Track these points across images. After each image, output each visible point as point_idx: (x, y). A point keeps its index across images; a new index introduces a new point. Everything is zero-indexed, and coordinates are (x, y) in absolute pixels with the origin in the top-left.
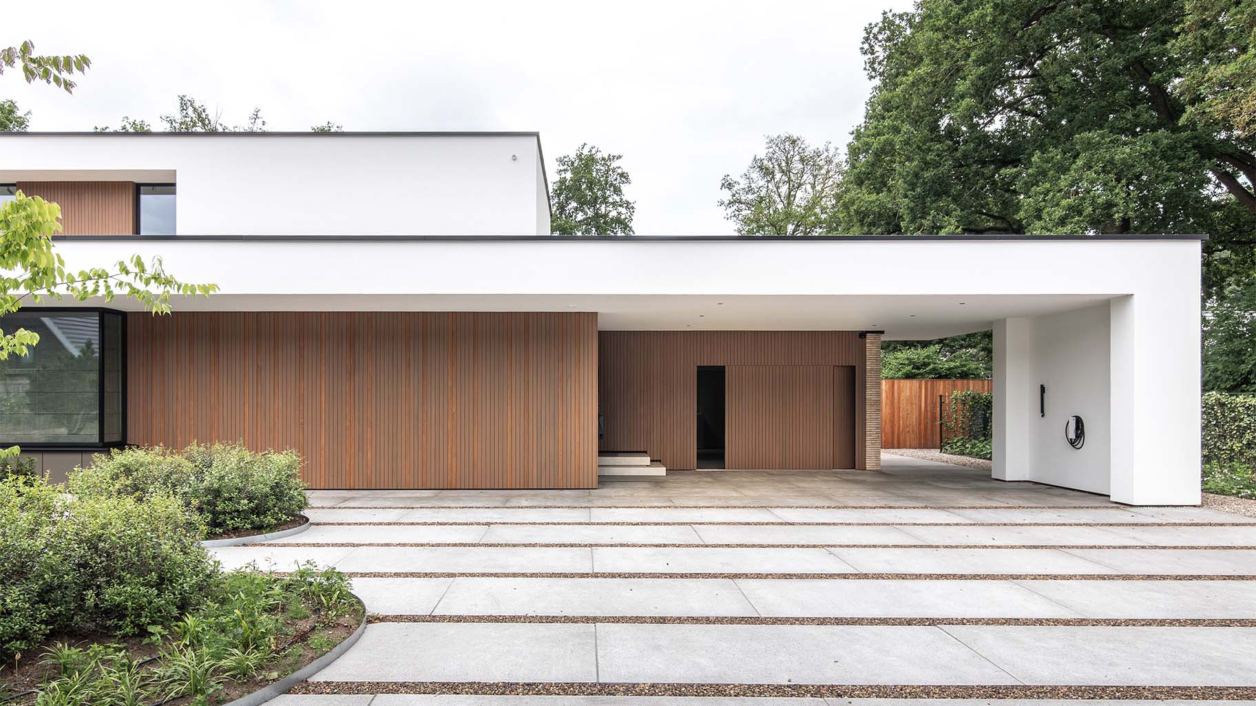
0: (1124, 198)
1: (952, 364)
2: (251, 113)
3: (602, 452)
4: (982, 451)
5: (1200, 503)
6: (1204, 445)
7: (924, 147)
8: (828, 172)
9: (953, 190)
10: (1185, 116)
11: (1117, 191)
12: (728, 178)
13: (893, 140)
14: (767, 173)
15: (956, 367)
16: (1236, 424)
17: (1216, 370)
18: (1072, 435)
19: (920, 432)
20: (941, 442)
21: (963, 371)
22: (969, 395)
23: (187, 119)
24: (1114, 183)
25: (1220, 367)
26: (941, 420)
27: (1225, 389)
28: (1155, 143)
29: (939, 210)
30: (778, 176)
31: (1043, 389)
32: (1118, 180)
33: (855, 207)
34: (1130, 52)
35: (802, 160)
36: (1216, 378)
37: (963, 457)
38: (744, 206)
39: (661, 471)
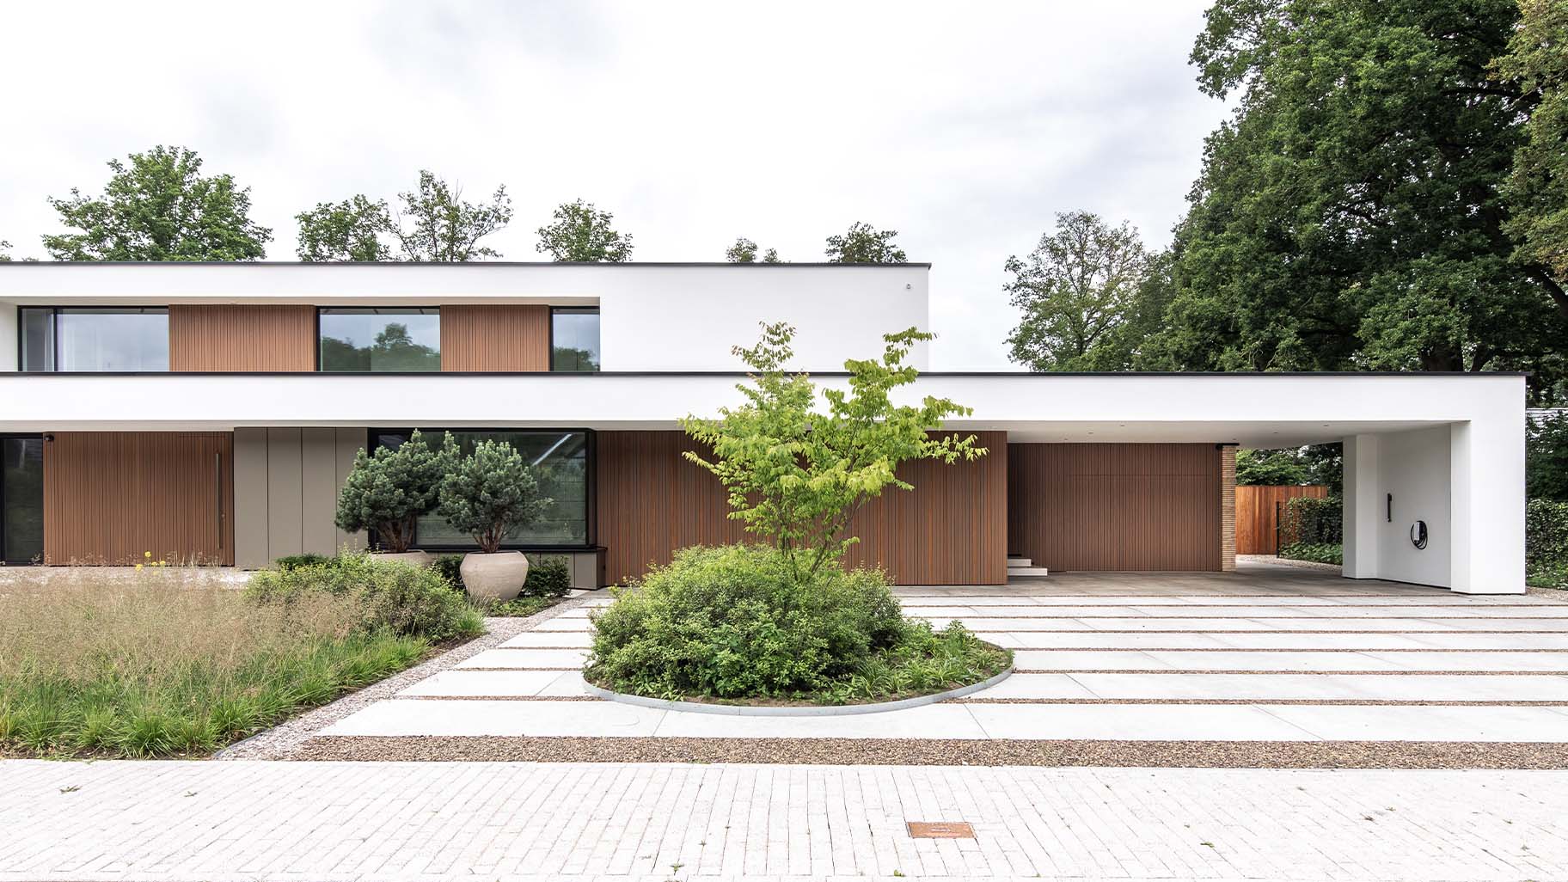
0: (1458, 323)
1: (1270, 468)
2: (495, 189)
3: (1011, 556)
4: (1322, 555)
5: (1524, 592)
6: (1529, 548)
7: (1260, 257)
8: (1126, 253)
9: (1291, 302)
10: (1513, 255)
11: (1451, 315)
12: (1014, 260)
13: (1232, 252)
14: (1056, 252)
15: (1275, 471)
16: (1559, 528)
17: (1544, 477)
18: (1417, 538)
19: (1254, 538)
20: (1278, 547)
21: (1281, 475)
22: (1305, 502)
23: (427, 197)
24: (1448, 307)
25: (1548, 475)
26: (1278, 525)
27: (1553, 495)
28: (1486, 268)
29: (1278, 320)
30: (1071, 258)
31: (1390, 498)
32: (1452, 305)
33: (1187, 312)
34: (1462, 177)
35: (1098, 241)
36: (1544, 485)
37: (1303, 562)
38: (1030, 290)
39: (1043, 572)
